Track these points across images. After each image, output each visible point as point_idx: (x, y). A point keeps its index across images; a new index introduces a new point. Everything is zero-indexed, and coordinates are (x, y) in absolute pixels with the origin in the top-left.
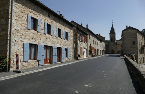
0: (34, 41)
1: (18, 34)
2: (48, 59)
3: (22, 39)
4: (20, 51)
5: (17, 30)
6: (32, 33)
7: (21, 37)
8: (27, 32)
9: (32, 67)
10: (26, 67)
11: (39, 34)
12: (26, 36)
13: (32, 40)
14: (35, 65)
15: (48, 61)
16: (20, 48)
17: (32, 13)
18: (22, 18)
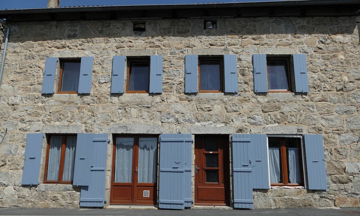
0: (67, 123)
1: (15, 114)
2: (145, 186)
3: (24, 125)
4: (17, 156)
5: (13, 105)
6: (57, 103)
7: (22, 121)
8: (43, 102)
9: (52, 206)
10: (30, 204)
11: (87, 99)
12: (38, 115)
13: (57, 123)
14: (63, 202)
15: (147, 193)
16: (17, 149)
17: (64, 47)
18: (29, 72)
